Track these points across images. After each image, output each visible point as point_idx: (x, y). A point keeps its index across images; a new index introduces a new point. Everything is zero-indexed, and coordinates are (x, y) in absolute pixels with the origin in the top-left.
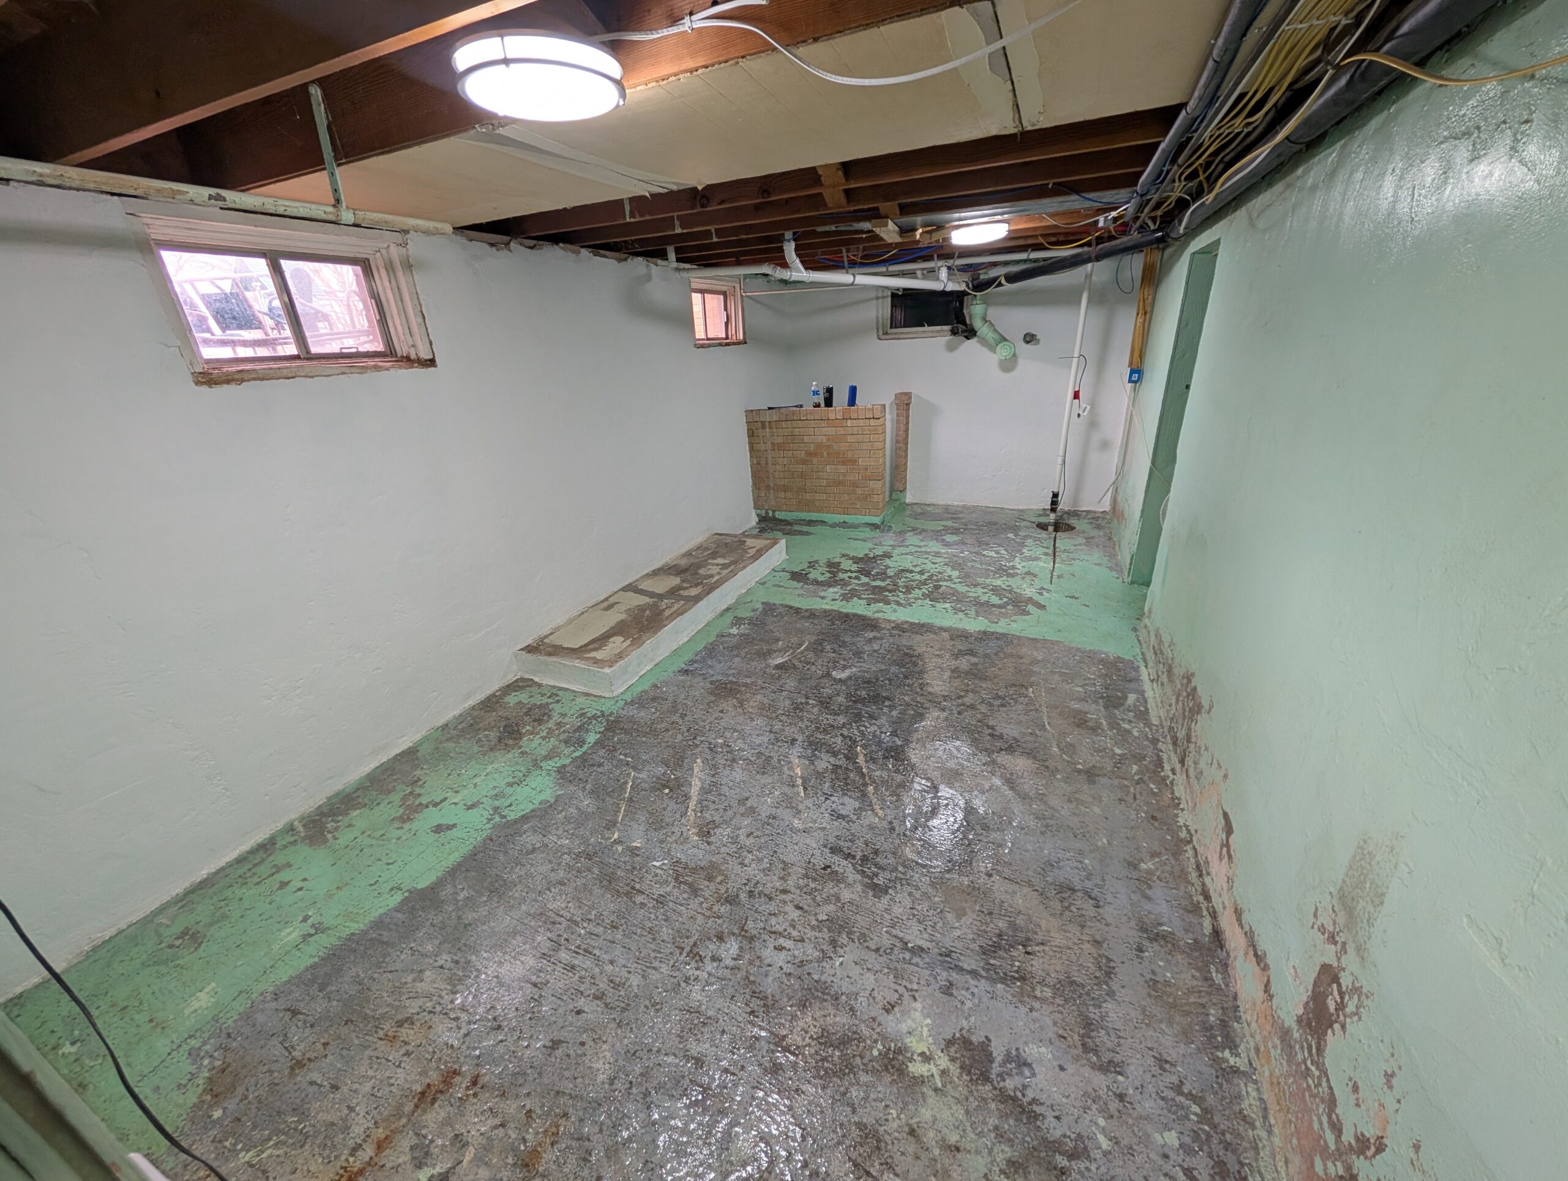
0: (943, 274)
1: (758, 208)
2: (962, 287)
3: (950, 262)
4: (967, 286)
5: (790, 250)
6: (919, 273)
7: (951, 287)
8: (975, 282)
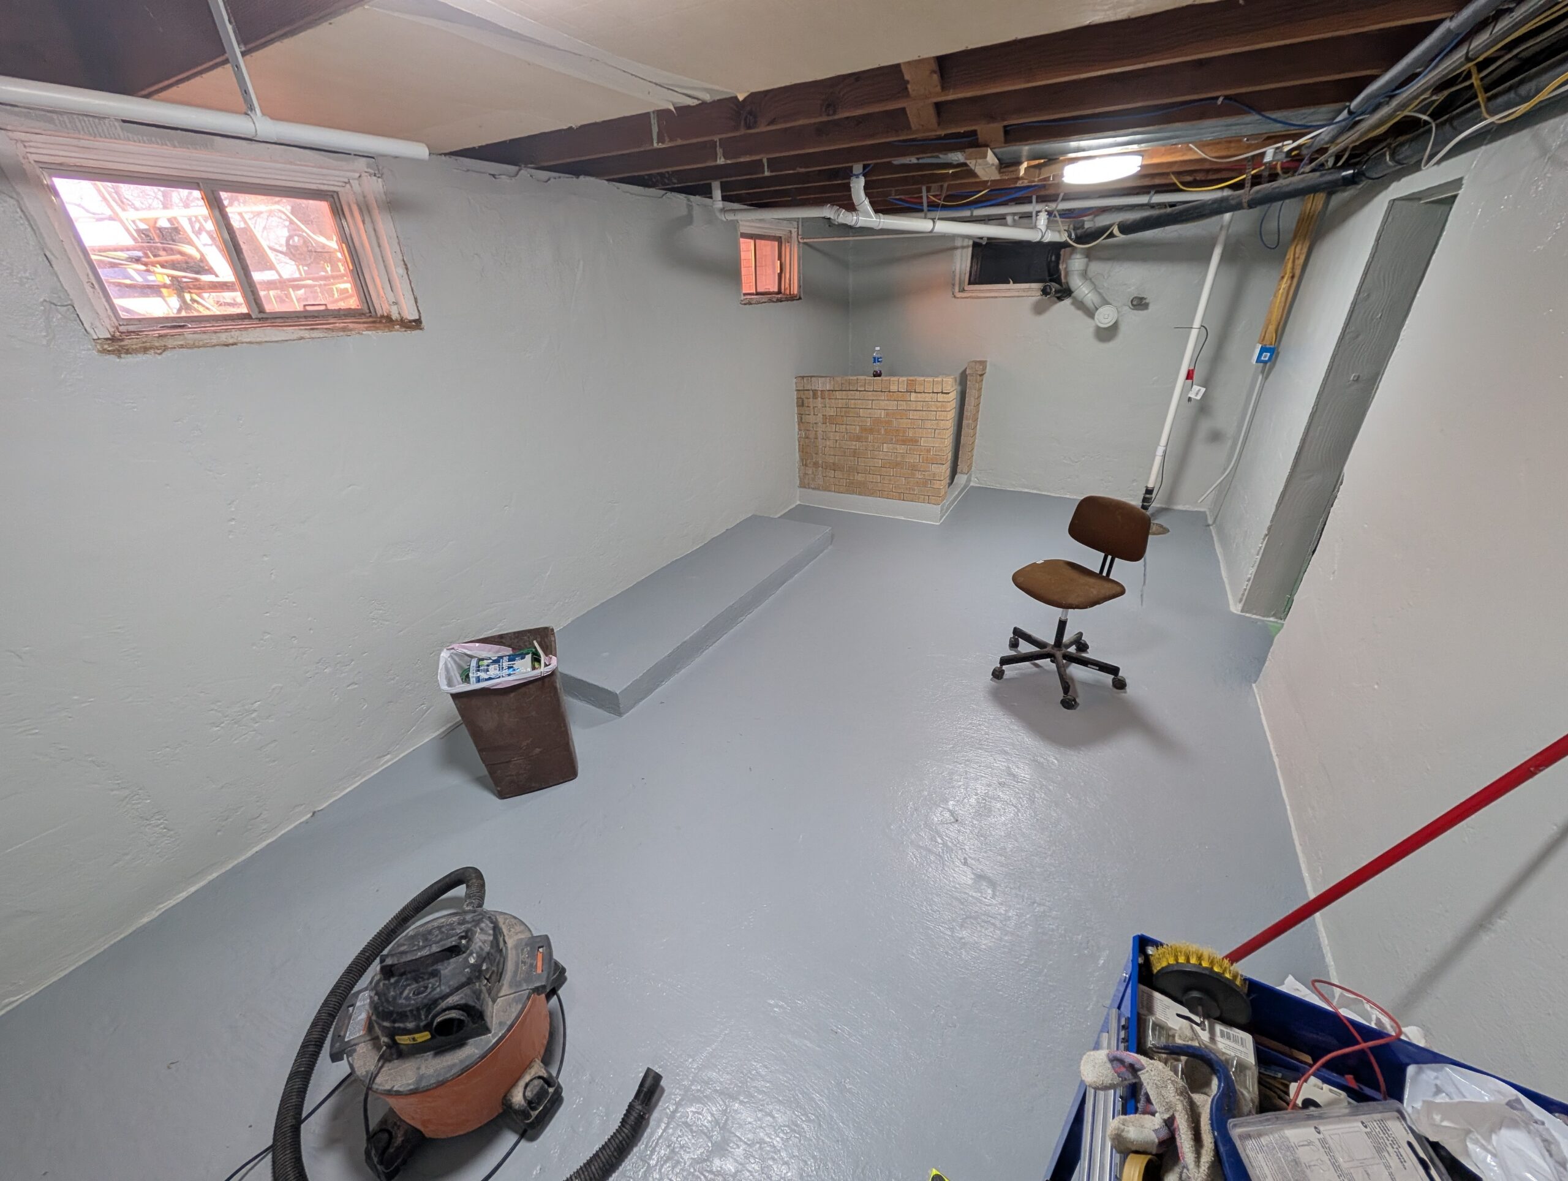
0: (1042, 221)
1: (821, 131)
2: (1063, 237)
3: (1052, 206)
4: (1070, 236)
5: (858, 186)
6: (1009, 219)
7: (1050, 237)
8: (1079, 232)
